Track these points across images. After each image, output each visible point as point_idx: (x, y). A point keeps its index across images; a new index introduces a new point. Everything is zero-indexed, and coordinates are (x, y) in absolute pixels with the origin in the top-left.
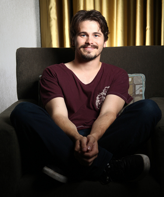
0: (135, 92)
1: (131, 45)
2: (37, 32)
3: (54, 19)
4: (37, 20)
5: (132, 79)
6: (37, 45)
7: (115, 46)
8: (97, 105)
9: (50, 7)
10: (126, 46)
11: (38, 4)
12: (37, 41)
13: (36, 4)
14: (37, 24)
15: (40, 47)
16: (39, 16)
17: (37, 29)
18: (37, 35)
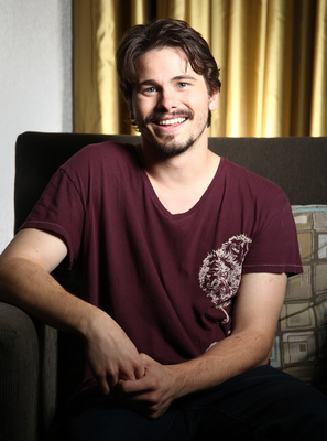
0: (316, 252)
1: (300, 134)
2: (64, 92)
3: (110, 63)
4: (65, 64)
5: (310, 219)
6: (64, 126)
7: (258, 134)
8: (202, 278)
9: (100, 33)
10: (287, 135)
11: (70, 25)
12: (64, 116)
13: (63, 24)
14: (65, 75)
15: (70, 131)
16: (70, 54)
17: (65, 85)
18: (65, 101)
